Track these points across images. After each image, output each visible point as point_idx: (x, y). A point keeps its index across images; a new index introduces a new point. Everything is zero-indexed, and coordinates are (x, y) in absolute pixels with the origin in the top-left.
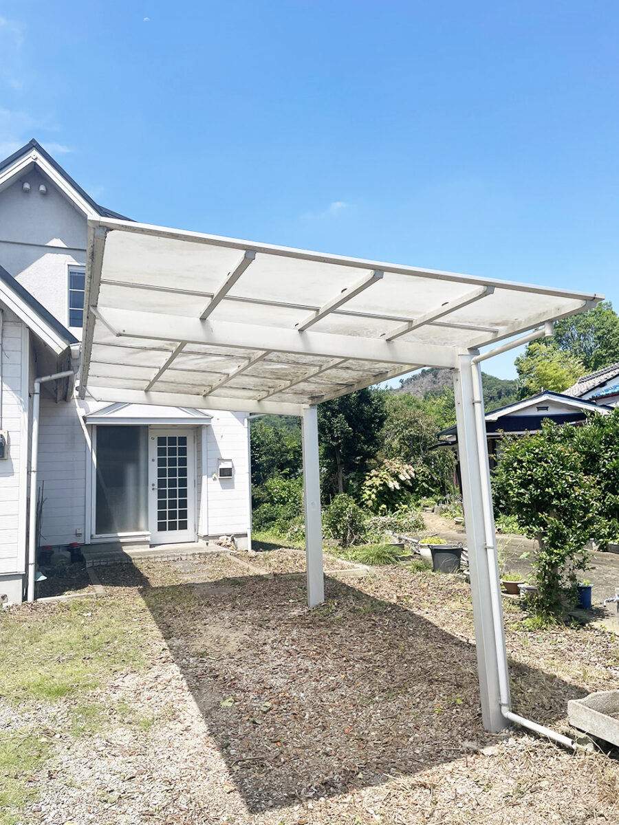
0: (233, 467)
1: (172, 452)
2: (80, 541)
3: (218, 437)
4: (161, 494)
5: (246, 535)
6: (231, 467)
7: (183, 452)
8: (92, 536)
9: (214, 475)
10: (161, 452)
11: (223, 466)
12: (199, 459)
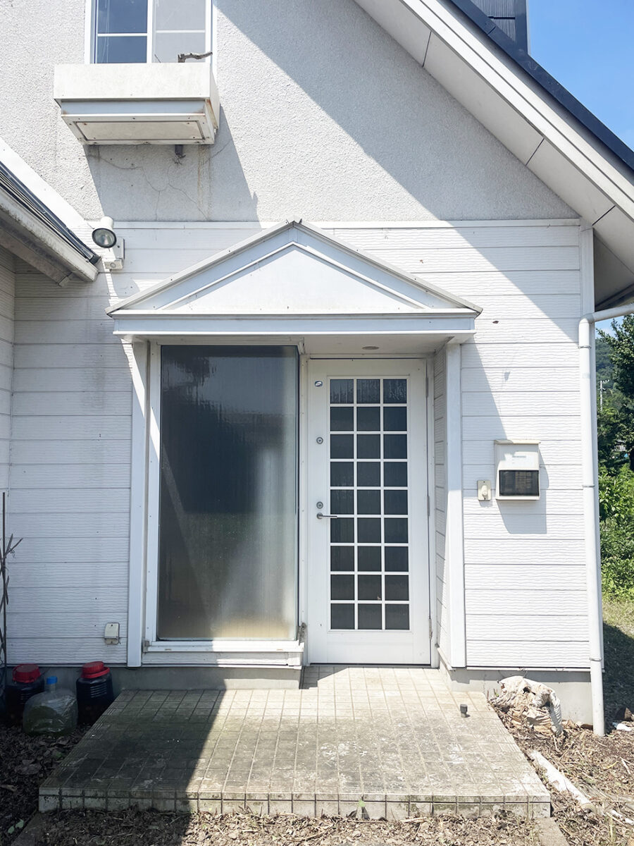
0: (542, 465)
1: (368, 419)
2: (115, 658)
3: (494, 379)
4: (339, 530)
5: (585, 676)
6: (534, 467)
7: (398, 419)
8: (145, 644)
9: (484, 490)
10: (339, 418)
11: (511, 462)
12: (441, 441)
